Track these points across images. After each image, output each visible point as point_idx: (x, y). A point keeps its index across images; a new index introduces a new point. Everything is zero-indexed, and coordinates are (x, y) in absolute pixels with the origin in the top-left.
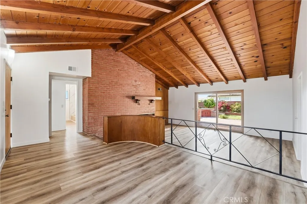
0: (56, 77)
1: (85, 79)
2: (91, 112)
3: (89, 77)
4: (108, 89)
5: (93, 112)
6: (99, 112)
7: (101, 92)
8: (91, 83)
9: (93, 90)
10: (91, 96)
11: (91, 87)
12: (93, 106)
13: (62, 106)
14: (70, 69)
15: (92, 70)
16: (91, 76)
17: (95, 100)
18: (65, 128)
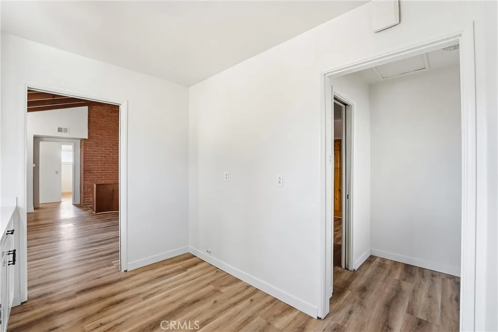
0: (45, 139)
1: (82, 140)
2: (87, 180)
3: (84, 139)
4: (111, 152)
5: (90, 180)
6: (99, 180)
7: (101, 156)
8: (88, 146)
9: (90, 154)
10: (88, 161)
11: (88, 151)
12: (90, 173)
13: (57, 173)
14: (60, 130)
15: (89, 131)
16: (87, 138)
17: (93, 165)
18: (61, 199)
